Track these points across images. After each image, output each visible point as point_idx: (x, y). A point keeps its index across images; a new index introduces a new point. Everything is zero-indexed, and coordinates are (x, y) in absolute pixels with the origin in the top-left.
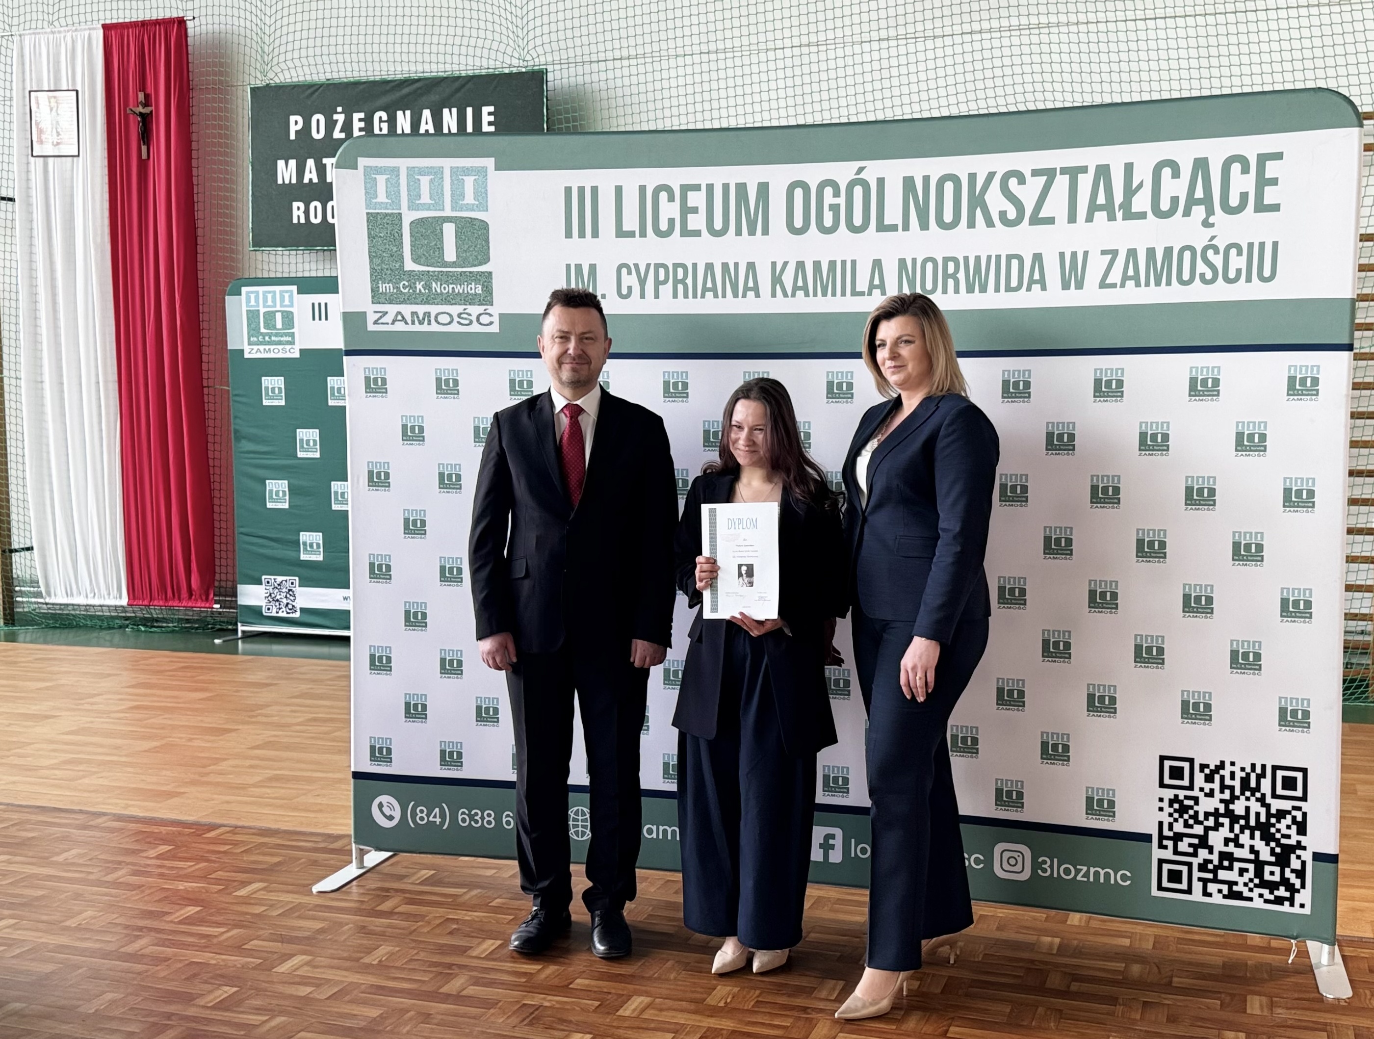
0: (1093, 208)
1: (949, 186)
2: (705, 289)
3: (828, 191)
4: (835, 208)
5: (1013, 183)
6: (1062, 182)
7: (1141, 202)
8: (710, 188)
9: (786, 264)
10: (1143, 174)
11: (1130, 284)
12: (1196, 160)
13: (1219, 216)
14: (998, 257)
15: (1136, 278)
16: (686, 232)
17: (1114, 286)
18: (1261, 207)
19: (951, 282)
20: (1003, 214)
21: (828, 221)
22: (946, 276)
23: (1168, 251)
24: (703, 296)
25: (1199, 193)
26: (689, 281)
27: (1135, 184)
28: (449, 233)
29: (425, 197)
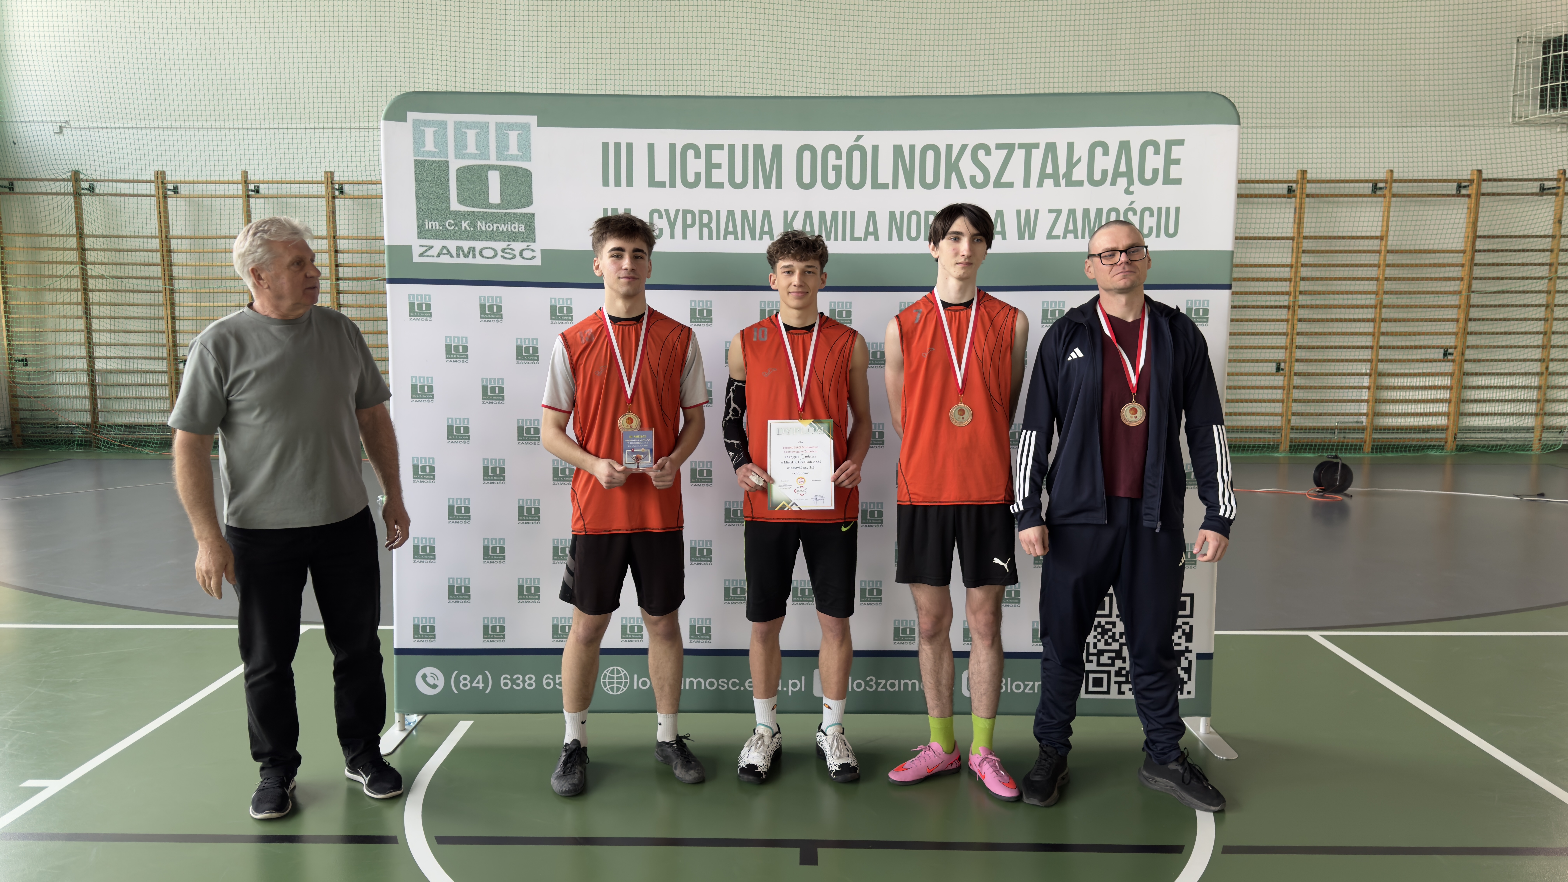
0: (1043, 176)
1: (930, 155)
2: (727, 232)
3: (832, 154)
4: (837, 168)
5: (981, 153)
6: (1019, 155)
7: (1079, 173)
8: (732, 148)
9: (796, 213)
10: (1081, 151)
11: (1070, 236)
12: (1121, 143)
13: (1137, 186)
15: (1075, 232)
16: (710, 184)
17: (1058, 237)
18: (1167, 181)
20: (973, 179)
21: (832, 179)
23: (1099, 211)
24: (725, 238)
25: (1123, 168)
26: (713, 225)
27: (1075, 159)
28: (494, 179)
29: (472, 148)
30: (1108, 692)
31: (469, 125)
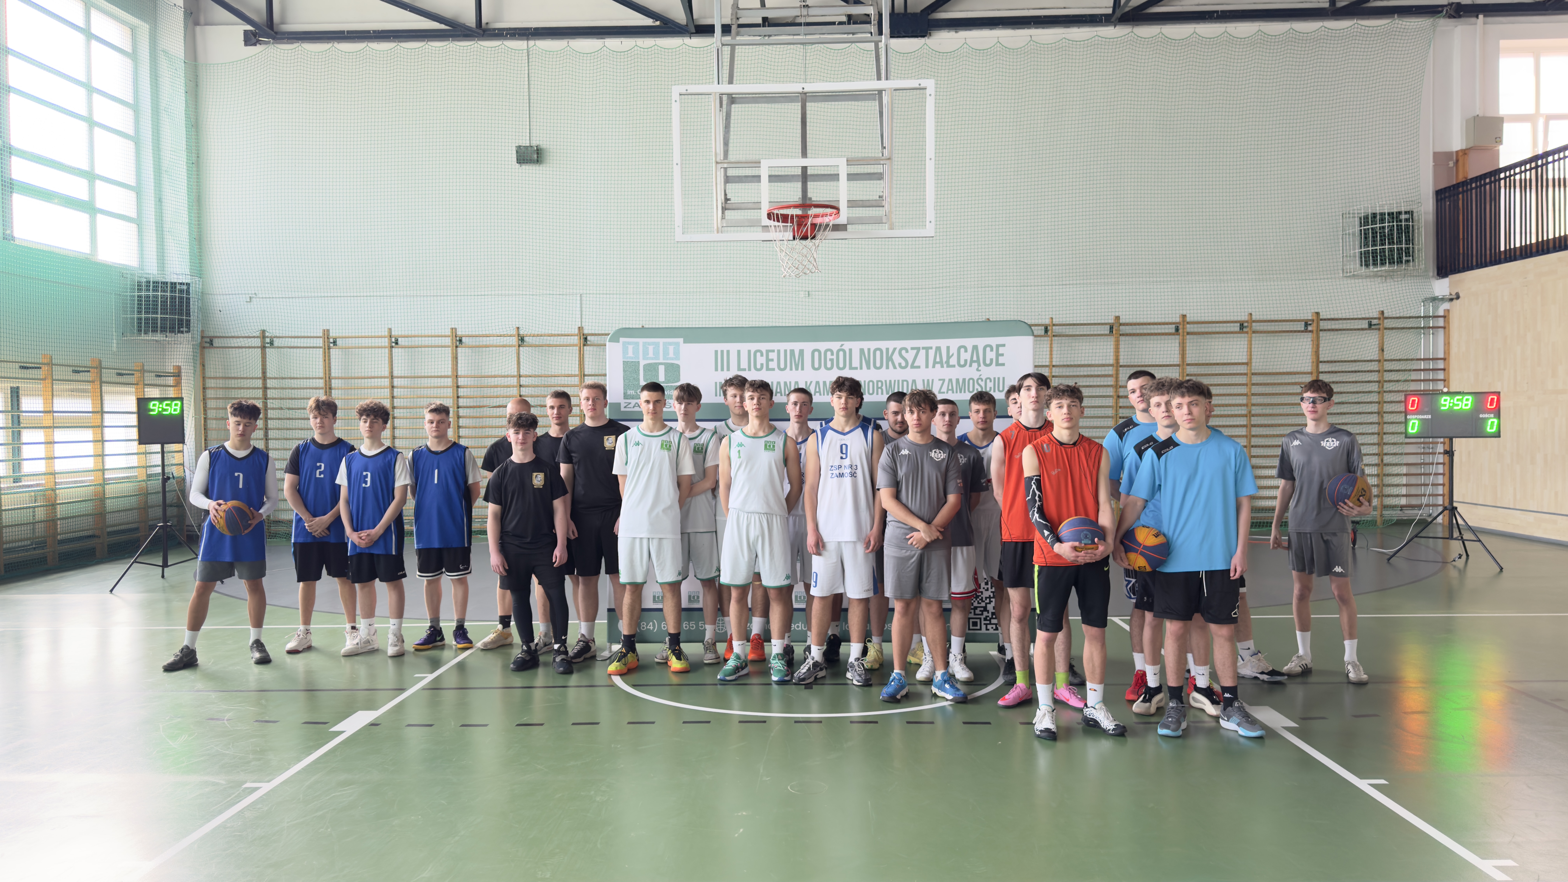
0: (935, 363)
1: (878, 353)
3: (829, 353)
4: (832, 360)
5: (903, 352)
6: (922, 353)
7: (954, 361)
8: (779, 351)
9: (811, 382)
10: (953, 351)
11: (950, 392)
12: (973, 346)
13: (982, 367)
14: (898, 381)
15: (952, 390)
16: (768, 369)
17: (944, 393)
18: (998, 364)
19: (880, 390)
20: (900, 364)
21: (829, 365)
22: (878, 388)
23: (964, 380)
25: (975, 358)
27: (951, 354)
28: (662, 369)
29: (651, 355)
30: (980, 629)
31: (649, 344)
